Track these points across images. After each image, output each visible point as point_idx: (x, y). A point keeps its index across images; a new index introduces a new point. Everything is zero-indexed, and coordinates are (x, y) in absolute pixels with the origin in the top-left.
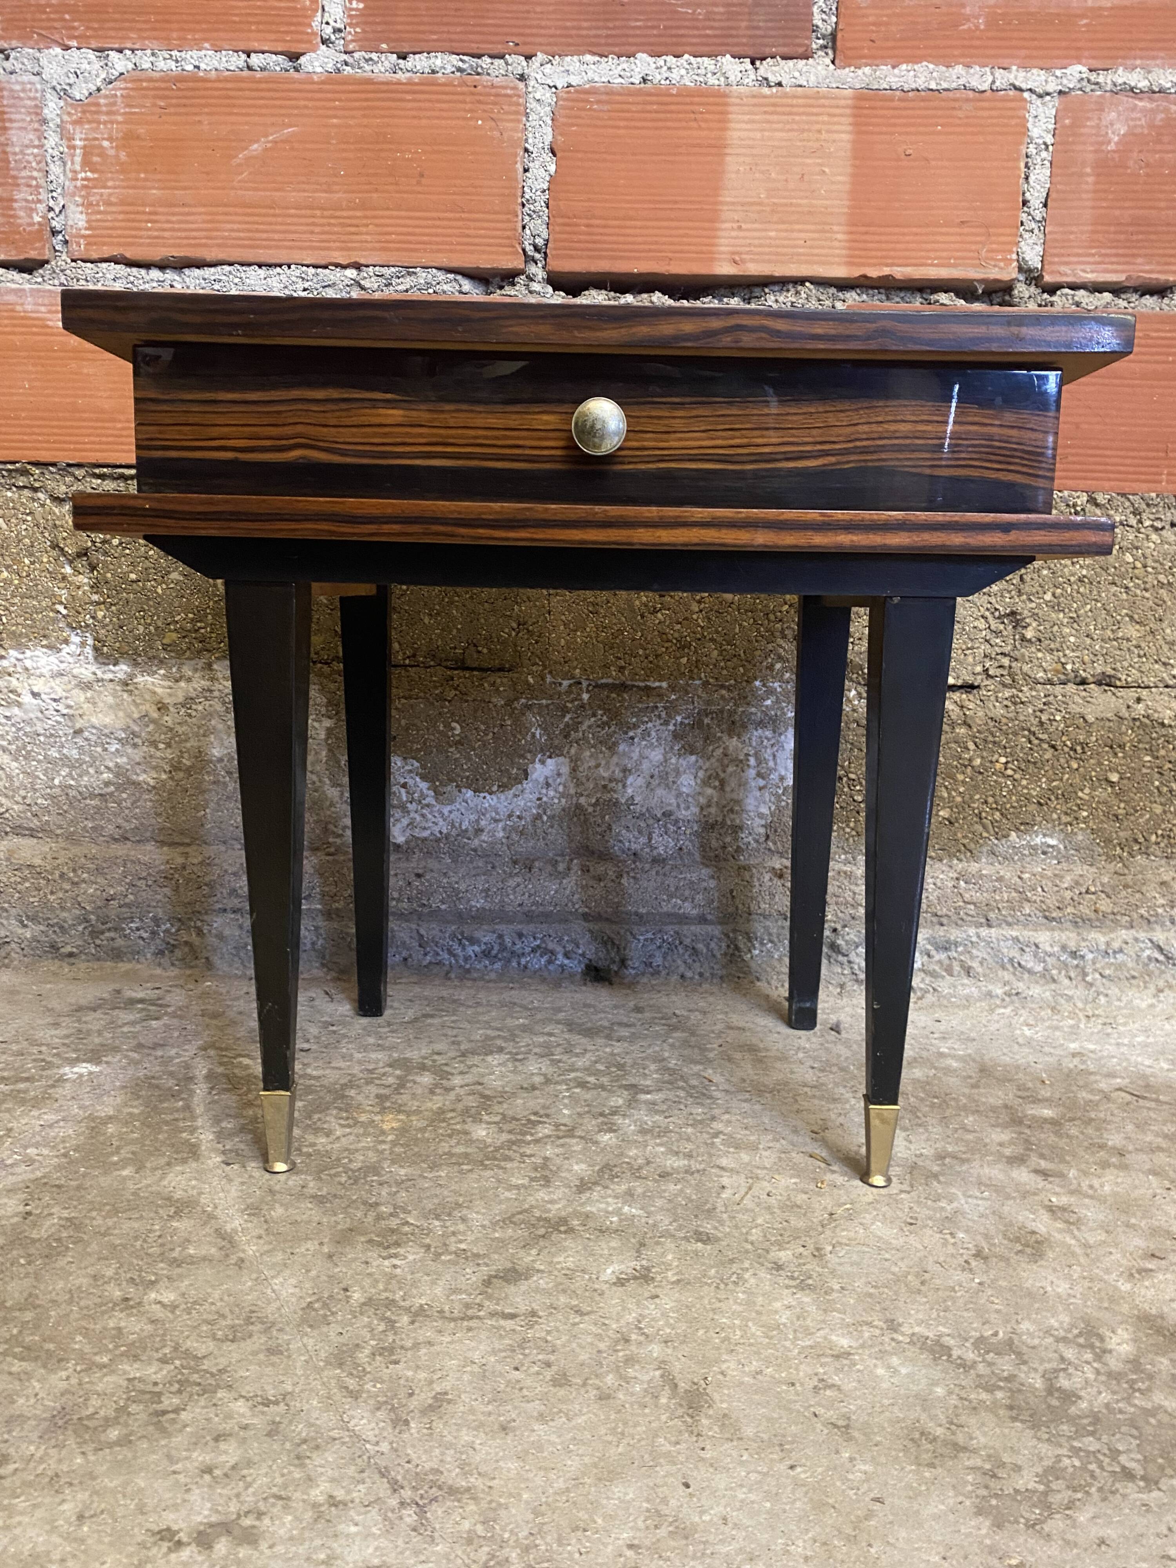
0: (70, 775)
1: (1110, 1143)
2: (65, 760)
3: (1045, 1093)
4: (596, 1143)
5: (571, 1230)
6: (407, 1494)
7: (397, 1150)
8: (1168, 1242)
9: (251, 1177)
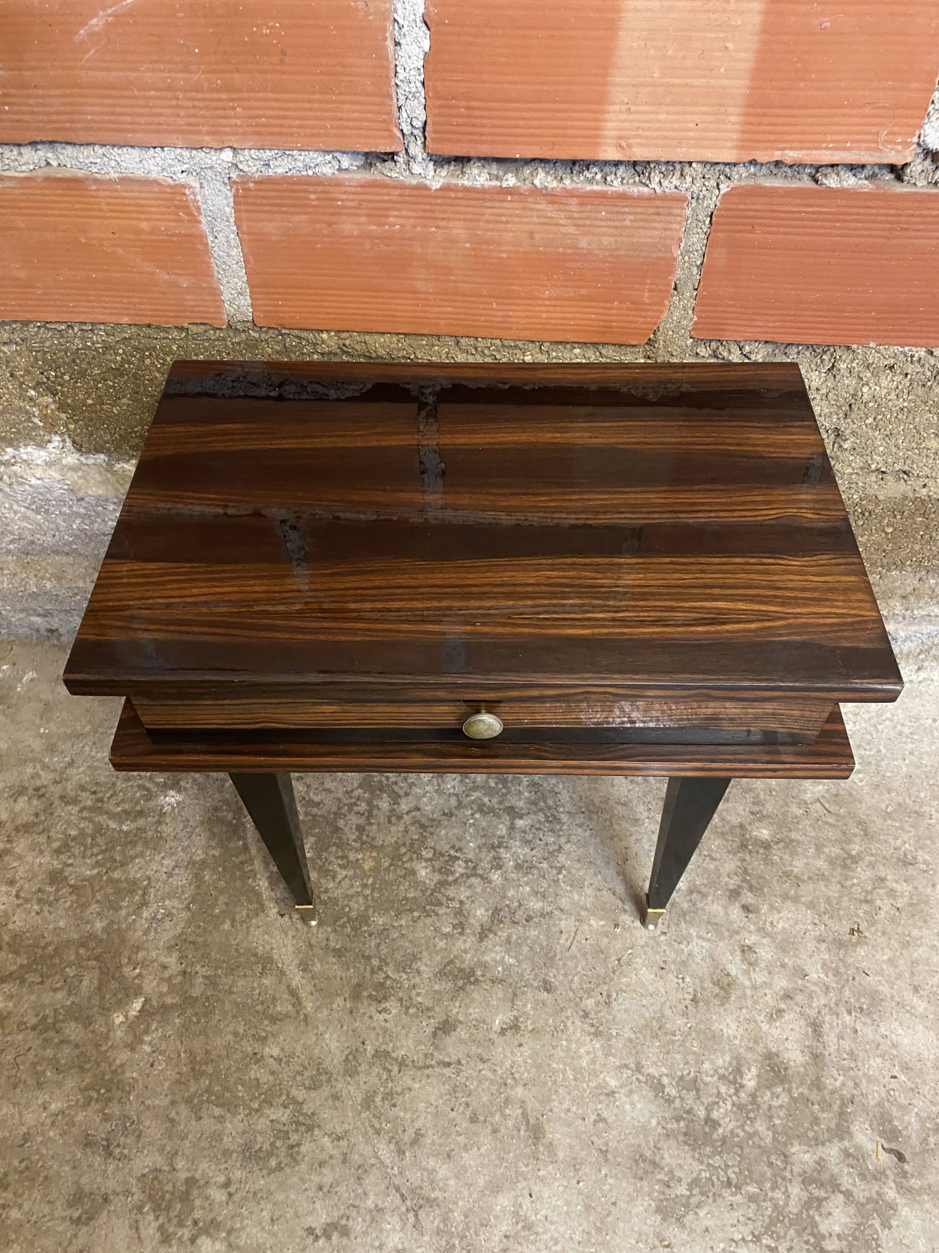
1: (795, 871)
4: (490, 882)
5: (477, 982)
6: (408, 1203)
7: (376, 895)
8: (800, 982)
9: (297, 929)
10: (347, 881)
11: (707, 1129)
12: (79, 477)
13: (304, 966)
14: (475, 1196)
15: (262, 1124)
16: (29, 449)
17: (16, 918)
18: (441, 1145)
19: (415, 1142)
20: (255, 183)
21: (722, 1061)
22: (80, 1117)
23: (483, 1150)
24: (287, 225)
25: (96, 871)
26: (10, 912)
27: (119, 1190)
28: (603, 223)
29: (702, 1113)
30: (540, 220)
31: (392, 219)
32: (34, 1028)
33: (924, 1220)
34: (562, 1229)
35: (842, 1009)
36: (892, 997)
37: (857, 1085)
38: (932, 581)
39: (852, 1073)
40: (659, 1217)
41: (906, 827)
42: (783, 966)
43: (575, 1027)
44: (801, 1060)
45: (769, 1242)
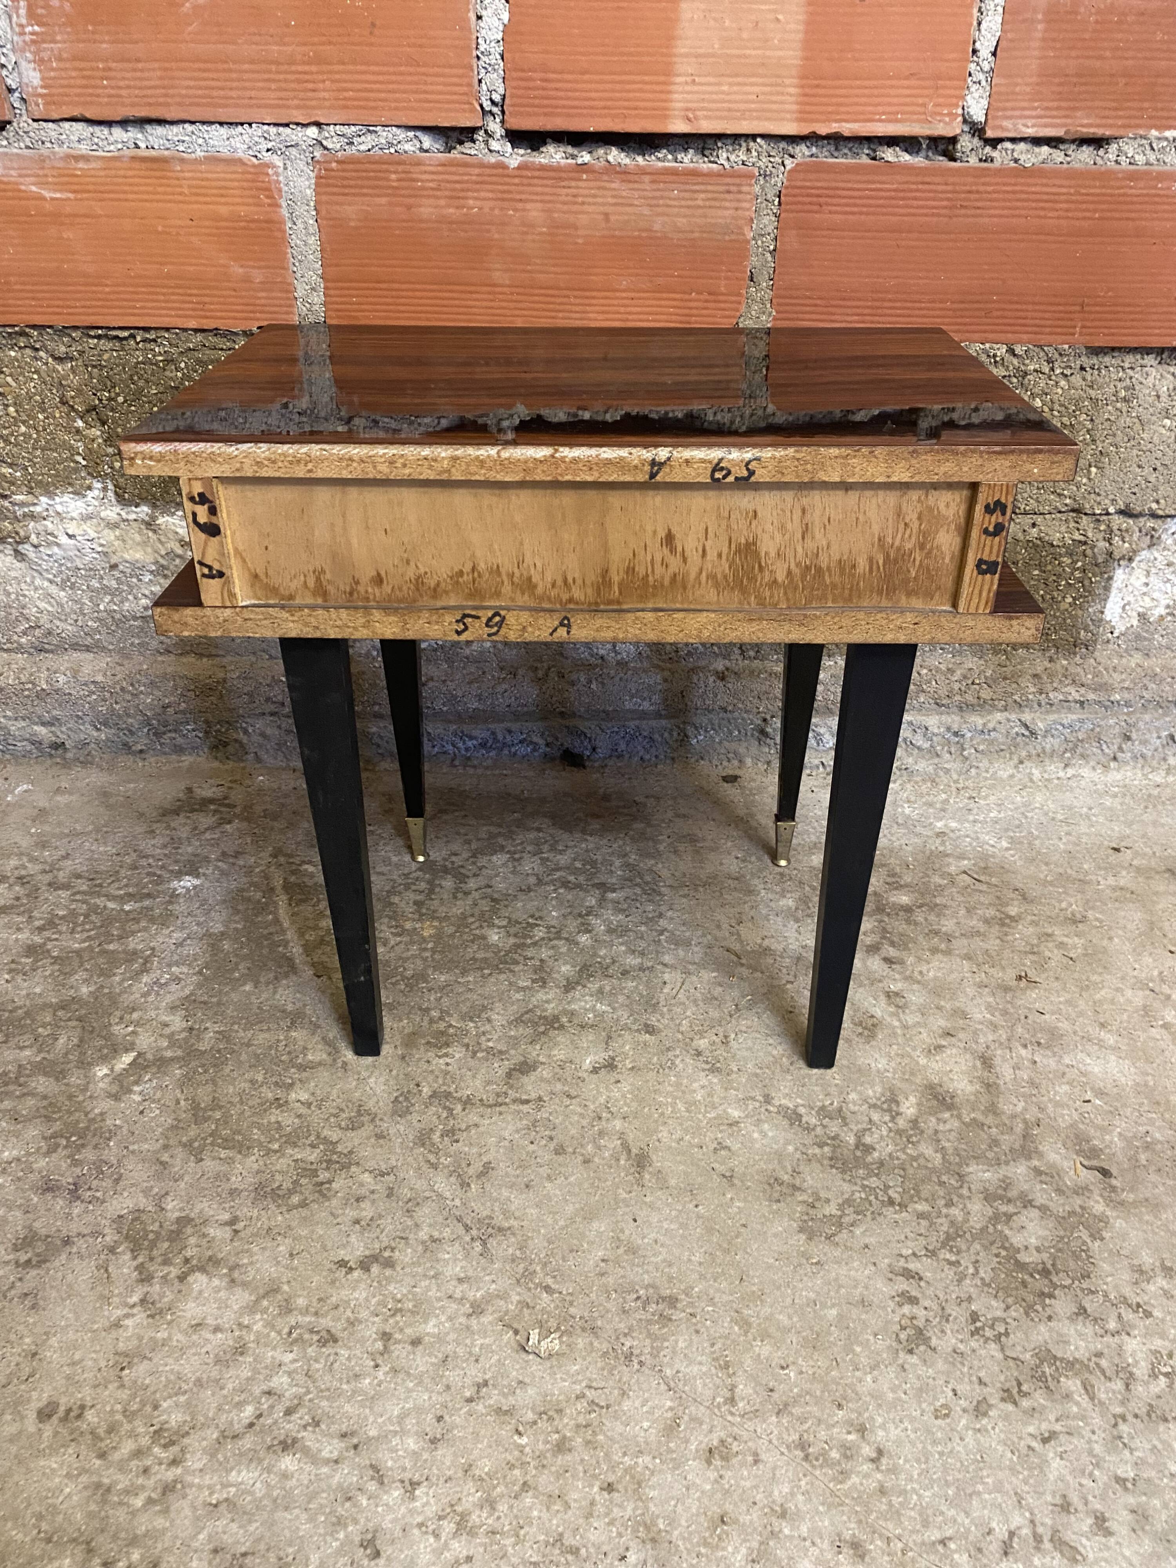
0: (112, 601)
1: (944, 929)
2: (106, 590)
3: (907, 879)
4: (577, 943)
5: (562, 1027)
6: (474, 1232)
7: (437, 956)
8: (961, 1021)
9: (337, 988)
10: (402, 946)
12: (117, 538)
14: (562, 1223)
15: (282, 1163)
16: (66, 498)
18: (517, 1177)
19: (481, 1175)
20: (338, 162)
21: (873, 1092)
22: (42, 1163)
23: (572, 1179)
24: (367, 208)
25: (86, 944)
27: (86, 1231)
28: (676, 203)
29: (851, 1140)
30: (615, 201)
31: (470, 202)
33: (1145, 1232)
34: (676, 1252)
35: (1016, 1044)
36: (1075, 1032)
37: (1042, 1110)
39: (1034, 1099)
40: (803, 1237)
41: (1071, 892)
42: (939, 1008)
43: (685, 1064)
44: (970, 1089)
45: (948, 1256)
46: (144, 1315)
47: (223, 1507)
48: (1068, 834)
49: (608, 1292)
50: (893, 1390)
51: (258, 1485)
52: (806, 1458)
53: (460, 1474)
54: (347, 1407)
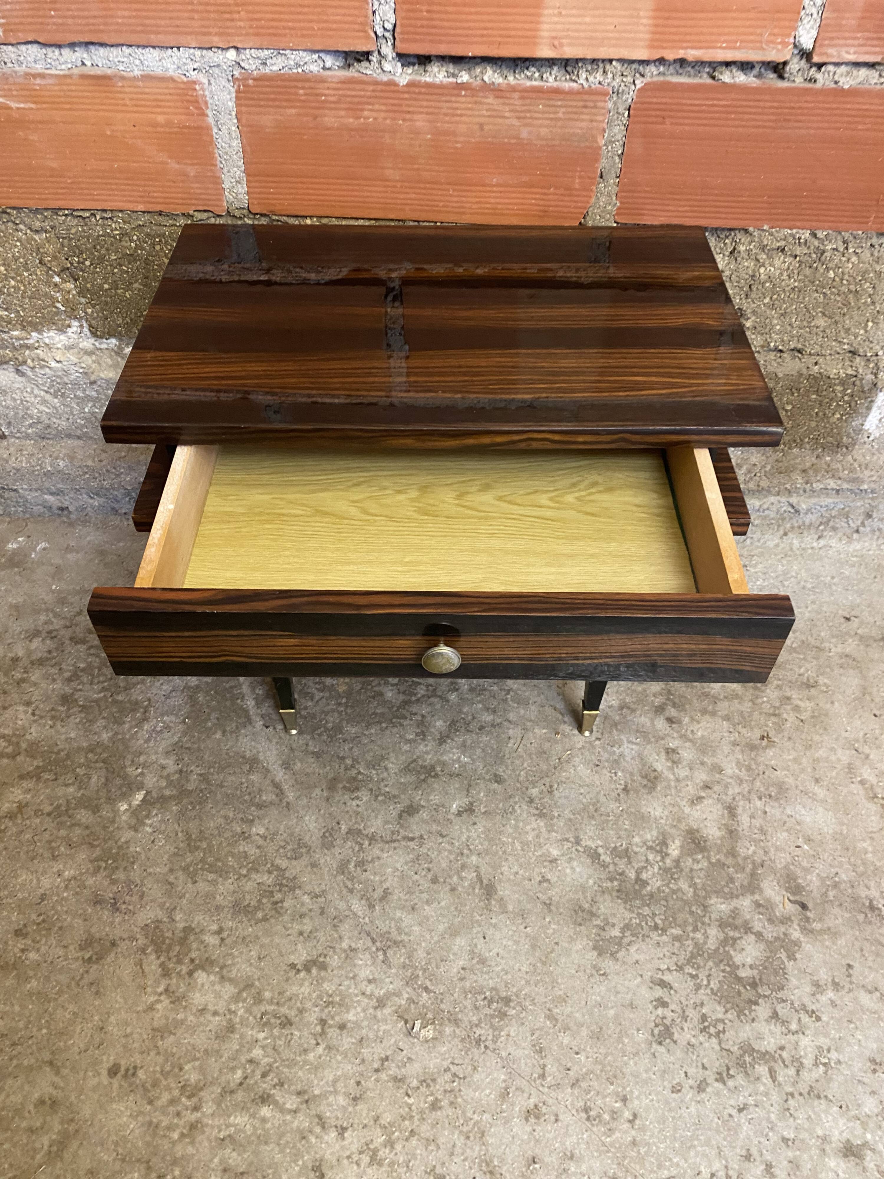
1: (712, 692)
4: (448, 701)
5: (436, 776)
6: (378, 944)
7: (349, 711)
8: (717, 776)
9: (280, 738)
10: (324, 700)
11: (637, 887)
12: (94, 362)
13: (287, 765)
14: (436, 938)
15: (249, 886)
16: (52, 333)
17: (33, 730)
18: (406, 901)
19: (382, 899)
21: (651, 835)
22: (90, 881)
23: (443, 904)
24: (280, 118)
25: (102, 694)
26: (27, 725)
27: (125, 936)
28: (540, 116)
29: (633, 875)
30: (489, 113)
31: (366, 113)
32: (49, 814)
33: (825, 954)
34: (511, 963)
35: (754, 797)
36: (797, 787)
37: (766, 853)
38: (828, 459)
39: (762, 844)
40: (595, 953)
41: (809, 658)
42: (703, 763)
43: (522, 810)
44: (718, 834)
45: (691, 971)
46: (168, 1001)
47: (227, 1141)
48: (813, 602)
49: (465, 993)
50: (646, 1071)
51: (248, 1126)
52: (588, 1119)
53: (372, 1123)
54: (300, 1073)
